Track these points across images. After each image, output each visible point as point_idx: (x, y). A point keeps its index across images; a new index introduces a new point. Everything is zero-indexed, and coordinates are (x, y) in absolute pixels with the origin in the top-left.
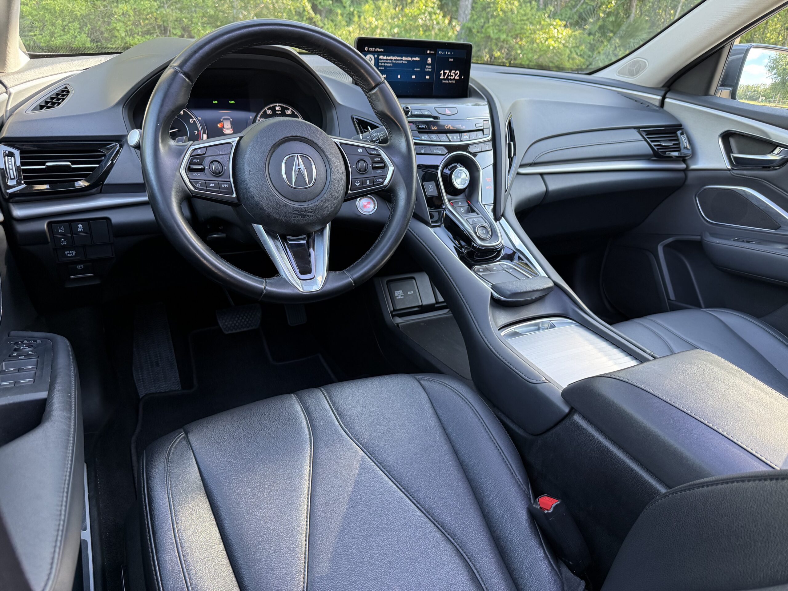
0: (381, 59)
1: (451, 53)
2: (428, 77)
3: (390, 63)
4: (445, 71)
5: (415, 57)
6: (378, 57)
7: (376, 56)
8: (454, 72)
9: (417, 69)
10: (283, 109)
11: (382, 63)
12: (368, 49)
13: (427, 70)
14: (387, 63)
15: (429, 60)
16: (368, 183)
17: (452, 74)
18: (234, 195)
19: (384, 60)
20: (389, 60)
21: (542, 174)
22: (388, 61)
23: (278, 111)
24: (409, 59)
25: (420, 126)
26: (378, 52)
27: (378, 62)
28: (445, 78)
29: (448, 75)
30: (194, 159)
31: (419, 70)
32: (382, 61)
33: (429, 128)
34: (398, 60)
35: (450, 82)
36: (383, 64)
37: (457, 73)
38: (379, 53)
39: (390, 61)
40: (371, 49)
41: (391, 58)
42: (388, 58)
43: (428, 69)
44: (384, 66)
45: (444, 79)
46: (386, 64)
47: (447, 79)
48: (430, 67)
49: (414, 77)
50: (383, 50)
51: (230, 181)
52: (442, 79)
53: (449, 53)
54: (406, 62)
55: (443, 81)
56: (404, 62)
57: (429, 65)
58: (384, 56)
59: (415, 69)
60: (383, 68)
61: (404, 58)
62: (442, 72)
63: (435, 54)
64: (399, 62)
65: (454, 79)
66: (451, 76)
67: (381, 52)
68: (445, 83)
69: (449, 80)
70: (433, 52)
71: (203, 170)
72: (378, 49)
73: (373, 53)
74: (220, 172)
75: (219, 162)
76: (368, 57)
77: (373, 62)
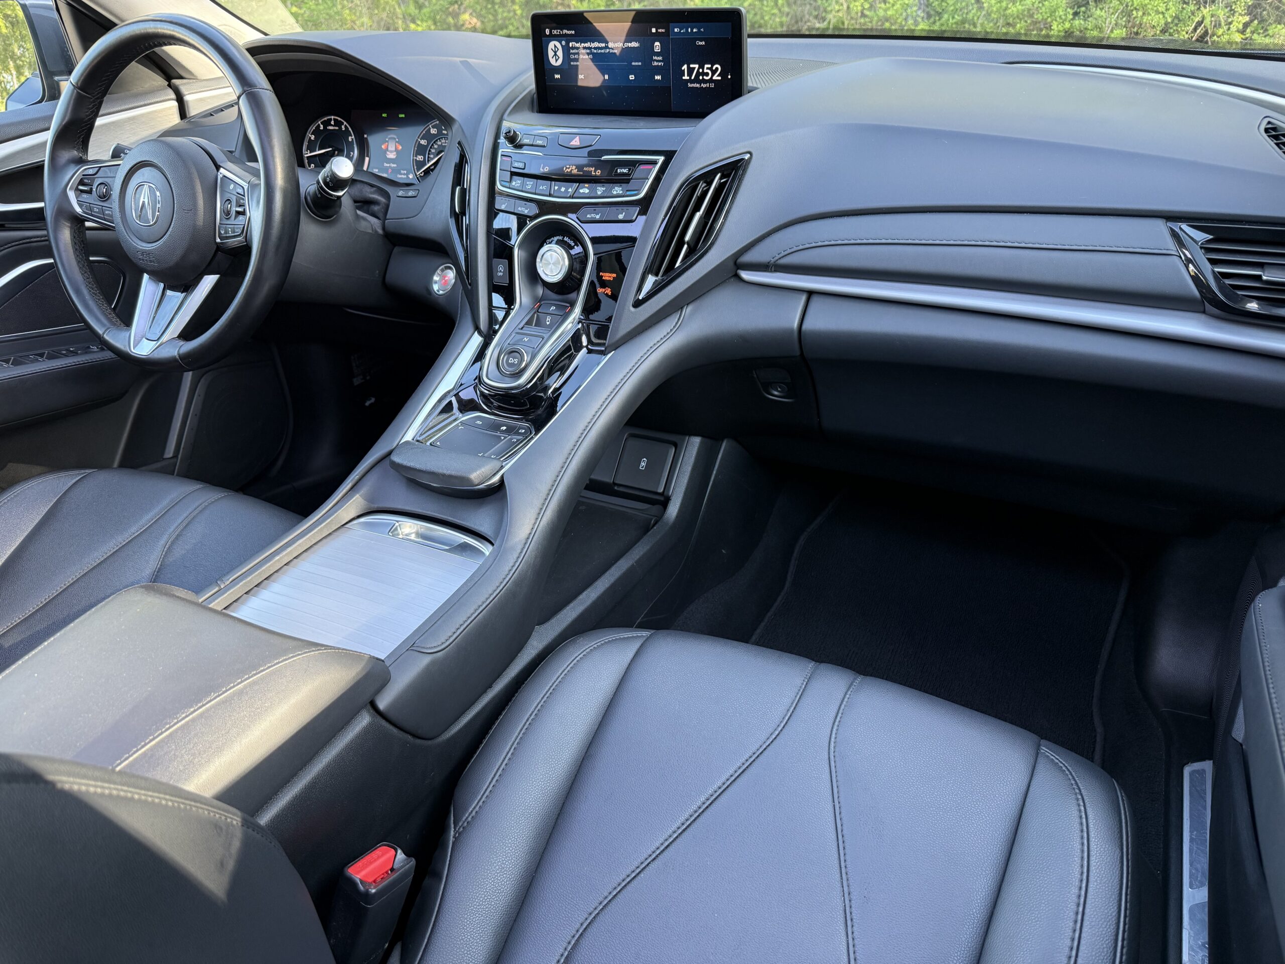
0: (573, 48)
1: (699, 30)
2: (658, 77)
3: (588, 54)
4: (692, 66)
5: (631, 42)
6: (568, 44)
7: (564, 43)
8: (709, 66)
9: (636, 64)
11: (574, 54)
12: (551, 32)
13: (656, 64)
14: (584, 54)
15: (657, 46)
17: (705, 71)
19: (577, 48)
20: (586, 48)
21: (810, 293)
22: (585, 51)
24: (619, 44)
26: (566, 35)
27: (569, 53)
28: (693, 78)
29: (698, 74)
30: (85, 179)
31: (640, 64)
32: (575, 51)
34: (601, 48)
35: (704, 86)
36: (576, 56)
37: (717, 69)
38: (569, 38)
40: (555, 32)
41: (587, 45)
42: (582, 45)
43: (657, 61)
44: (579, 60)
45: (691, 81)
46: (581, 56)
47: (696, 80)
48: (660, 58)
49: (632, 77)
50: (573, 32)
52: (687, 81)
53: (694, 30)
54: (616, 51)
55: (690, 85)
56: (611, 51)
57: (658, 54)
58: (577, 41)
59: (634, 64)
60: (578, 63)
61: (611, 45)
62: (685, 67)
63: (667, 34)
64: (603, 51)
65: (711, 80)
66: (704, 74)
67: (571, 35)
68: (693, 87)
69: (700, 82)
70: (663, 31)
71: (90, 192)
72: (565, 31)
73: (558, 38)
74: (105, 197)
75: (106, 185)
76: (551, 45)
77: (560, 53)
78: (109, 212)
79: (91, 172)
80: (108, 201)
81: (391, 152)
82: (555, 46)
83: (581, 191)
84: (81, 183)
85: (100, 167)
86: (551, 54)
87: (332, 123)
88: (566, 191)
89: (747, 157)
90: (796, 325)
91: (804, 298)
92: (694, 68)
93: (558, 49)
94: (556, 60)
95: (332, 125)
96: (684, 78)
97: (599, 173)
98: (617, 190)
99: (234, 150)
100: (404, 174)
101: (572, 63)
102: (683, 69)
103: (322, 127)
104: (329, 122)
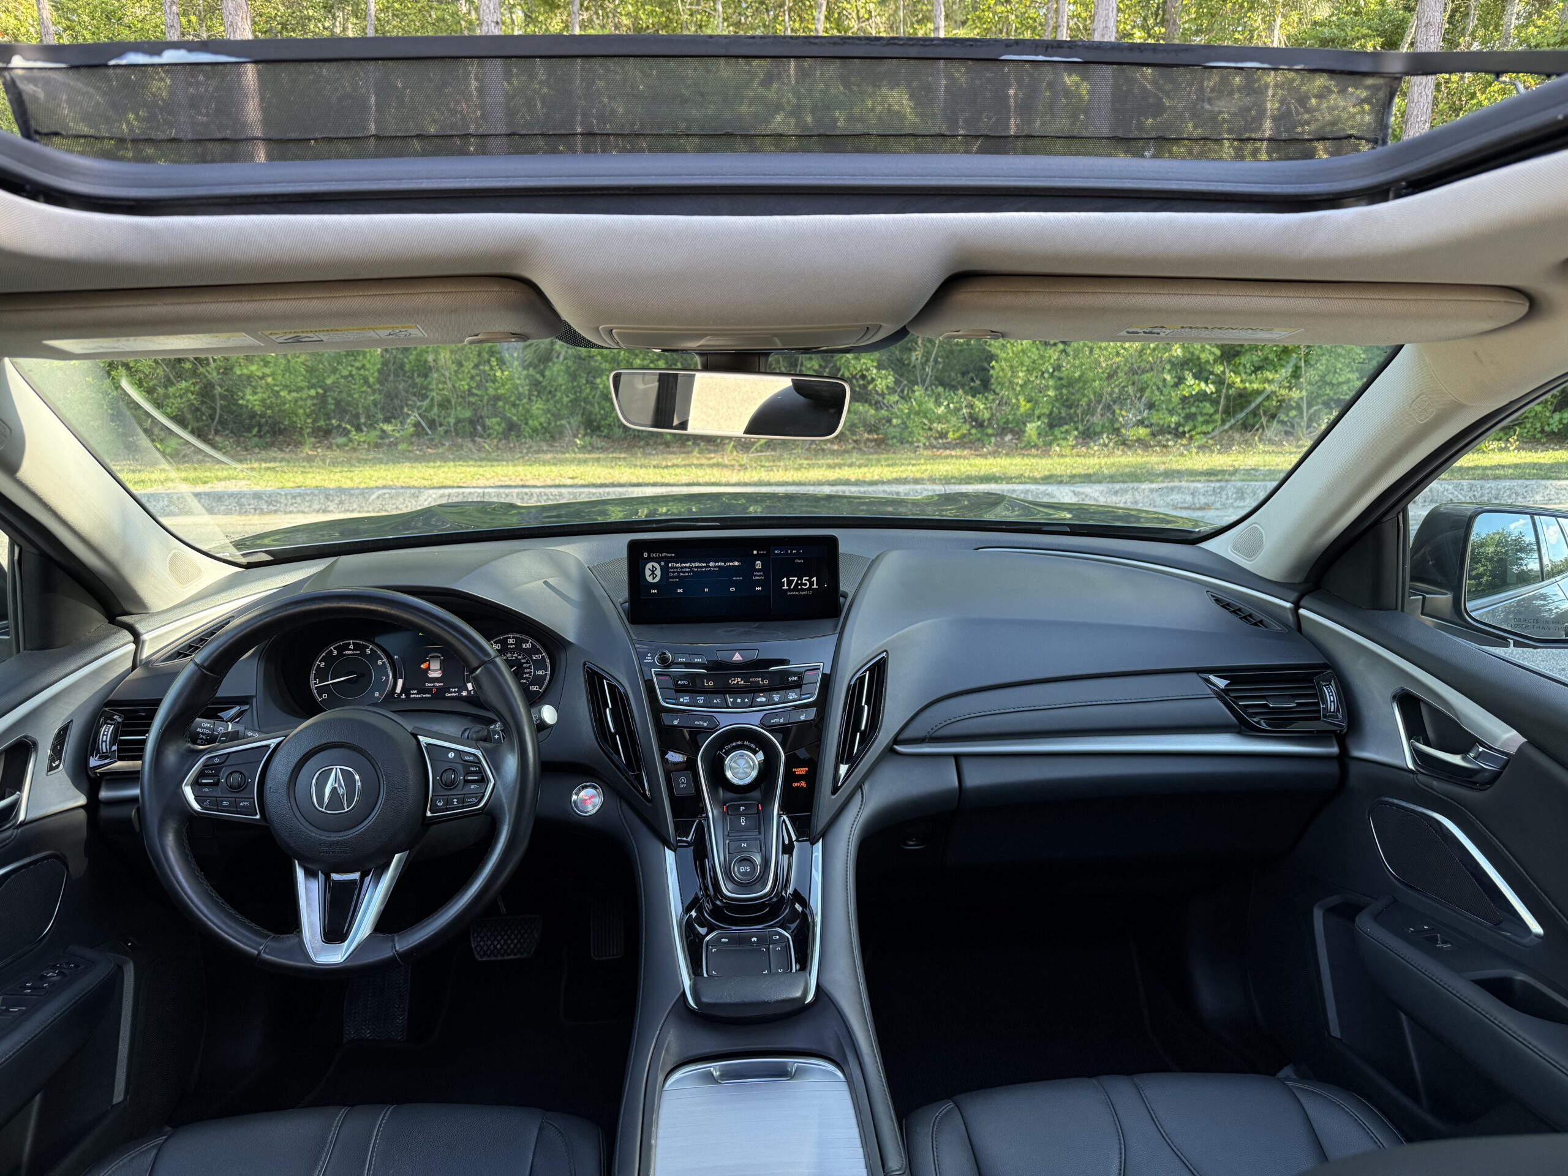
0: (672, 568)
1: (798, 551)
2: (758, 589)
3: (688, 572)
4: (791, 579)
5: (732, 562)
6: (667, 564)
7: (662, 564)
8: (807, 578)
9: (738, 579)
10: (519, 642)
11: (673, 572)
12: (649, 555)
13: (756, 578)
14: (684, 572)
15: (758, 564)
17: (804, 582)
18: (258, 817)
19: (676, 568)
20: (686, 567)
21: (957, 757)
22: (685, 570)
23: (511, 644)
24: (721, 564)
25: (679, 682)
26: (665, 558)
27: (668, 572)
28: (792, 588)
29: (797, 584)
30: (207, 770)
31: (741, 578)
32: (675, 570)
34: (703, 567)
35: (803, 593)
36: (676, 575)
37: (814, 580)
38: (668, 560)
39: (688, 570)
40: (652, 554)
41: (689, 564)
42: (683, 565)
43: (758, 576)
44: (678, 577)
45: (789, 590)
46: (681, 575)
47: (796, 589)
48: (761, 573)
49: (732, 589)
50: (673, 555)
51: (254, 798)
52: (787, 591)
53: (794, 552)
54: (717, 569)
55: (789, 594)
56: (713, 569)
57: (758, 570)
58: (677, 562)
59: (734, 579)
60: (677, 580)
61: (711, 564)
62: (785, 579)
63: (768, 555)
64: (703, 570)
65: (809, 589)
66: (802, 584)
67: (671, 558)
68: (792, 596)
69: (799, 590)
70: (764, 552)
71: (216, 784)
72: (665, 555)
73: (657, 560)
74: (239, 787)
75: (241, 773)
76: (649, 566)
77: (658, 572)
78: (245, 803)
79: (217, 761)
80: (244, 791)
81: (435, 671)
82: (653, 567)
83: (758, 700)
84: (201, 774)
85: (229, 754)
86: (648, 573)
87: (351, 647)
88: (743, 700)
89: (884, 654)
90: (957, 784)
91: (953, 761)
92: (794, 580)
93: (656, 569)
94: (654, 578)
95: (350, 650)
96: (783, 589)
97: (766, 682)
98: (792, 695)
99: (254, 694)
100: (455, 692)
101: (671, 580)
102: (783, 581)
103: (335, 652)
104: (346, 647)
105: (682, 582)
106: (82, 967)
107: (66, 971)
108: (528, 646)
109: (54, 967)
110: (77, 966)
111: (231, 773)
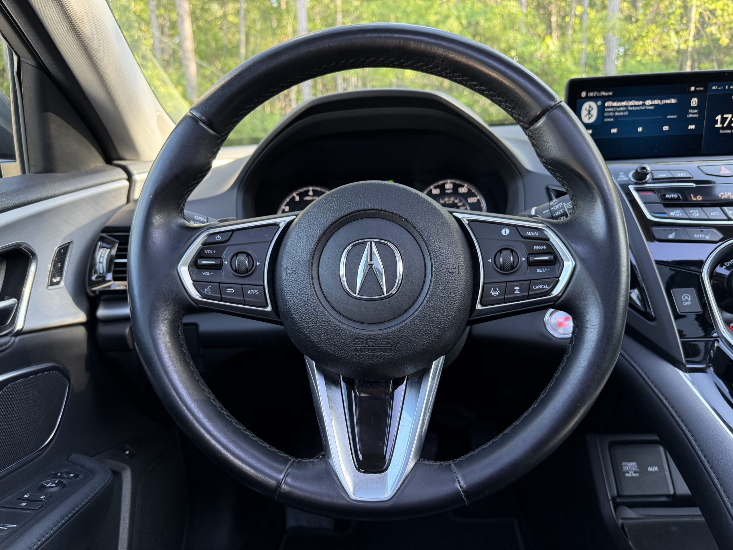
0: (608, 107)
2: (692, 127)
3: (624, 111)
4: (725, 116)
5: (669, 99)
6: (603, 104)
7: (599, 103)
9: (672, 117)
10: (456, 187)
11: (609, 112)
12: (586, 95)
13: (691, 116)
14: (619, 111)
15: (694, 102)
16: (517, 292)
18: (269, 309)
19: (613, 107)
20: (622, 106)
22: (621, 109)
23: (449, 189)
24: (657, 102)
25: (667, 196)
26: (603, 96)
27: (604, 112)
28: (725, 125)
29: (731, 122)
30: (207, 249)
31: (675, 117)
32: (611, 109)
33: (685, 198)
34: (639, 106)
36: (611, 114)
38: (605, 99)
39: (624, 109)
40: (591, 94)
41: (623, 104)
42: (619, 104)
43: (693, 114)
44: (614, 116)
45: (723, 128)
46: (616, 114)
47: (728, 127)
48: (696, 111)
49: (666, 128)
50: (611, 94)
51: (264, 286)
52: (719, 128)
53: (731, 87)
54: (652, 107)
55: (721, 131)
56: (648, 108)
57: (694, 108)
58: (614, 101)
59: (669, 117)
60: (612, 120)
61: (648, 102)
62: (719, 117)
63: (705, 91)
64: (639, 108)
67: (609, 96)
68: (724, 133)
70: (702, 89)
71: (218, 267)
72: (602, 93)
73: (594, 99)
74: (247, 271)
75: (248, 255)
76: (586, 106)
77: (595, 112)
78: (254, 292)
79: (218, 238)
80: (253, 277)
82: (590, 107)
84: (200, 255)
85: (233, 231)
86: (584, 113)
87: (311, 193)
92: (727, 118)
93: (592, 109)
94: (590, 118)
95: (310, 196)
96: (716, 126)
101: (606, 120)
102: (716, 118)
103: (297, 199)
104: (306, 193)
105: (618, 122)
106: (81, 476)
107: (65, 481)
108: (463, 190)
109: (55, 476)
110: (76, 476)
111: (237, 254)
